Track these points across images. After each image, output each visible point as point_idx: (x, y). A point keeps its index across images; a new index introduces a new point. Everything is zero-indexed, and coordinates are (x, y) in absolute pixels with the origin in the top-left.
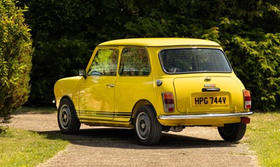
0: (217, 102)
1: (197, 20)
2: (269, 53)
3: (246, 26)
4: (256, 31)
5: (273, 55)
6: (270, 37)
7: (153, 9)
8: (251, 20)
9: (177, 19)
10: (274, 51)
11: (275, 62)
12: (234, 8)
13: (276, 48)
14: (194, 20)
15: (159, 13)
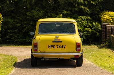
0: (60, 47)
1: (53, 11)
2: (81, 24)
3: (72, 14)
4: (75, 15)
5: (82, 24)
6: (81, 18)
7: (37, 7)
8: (73, 11)
9: (46, 11)
10: (82, 22)
11: (82, 27)
12: (67, 7)
13: (83, 22)
14: (52, 11)
15: (39, 9)
